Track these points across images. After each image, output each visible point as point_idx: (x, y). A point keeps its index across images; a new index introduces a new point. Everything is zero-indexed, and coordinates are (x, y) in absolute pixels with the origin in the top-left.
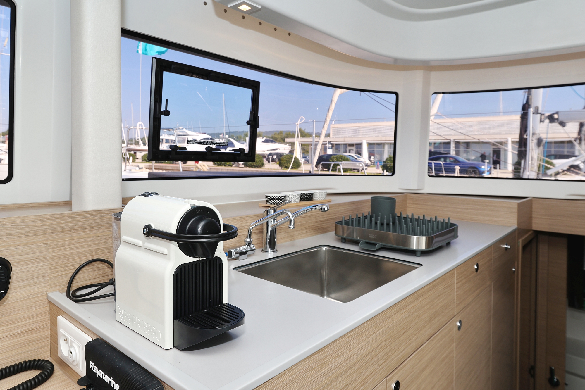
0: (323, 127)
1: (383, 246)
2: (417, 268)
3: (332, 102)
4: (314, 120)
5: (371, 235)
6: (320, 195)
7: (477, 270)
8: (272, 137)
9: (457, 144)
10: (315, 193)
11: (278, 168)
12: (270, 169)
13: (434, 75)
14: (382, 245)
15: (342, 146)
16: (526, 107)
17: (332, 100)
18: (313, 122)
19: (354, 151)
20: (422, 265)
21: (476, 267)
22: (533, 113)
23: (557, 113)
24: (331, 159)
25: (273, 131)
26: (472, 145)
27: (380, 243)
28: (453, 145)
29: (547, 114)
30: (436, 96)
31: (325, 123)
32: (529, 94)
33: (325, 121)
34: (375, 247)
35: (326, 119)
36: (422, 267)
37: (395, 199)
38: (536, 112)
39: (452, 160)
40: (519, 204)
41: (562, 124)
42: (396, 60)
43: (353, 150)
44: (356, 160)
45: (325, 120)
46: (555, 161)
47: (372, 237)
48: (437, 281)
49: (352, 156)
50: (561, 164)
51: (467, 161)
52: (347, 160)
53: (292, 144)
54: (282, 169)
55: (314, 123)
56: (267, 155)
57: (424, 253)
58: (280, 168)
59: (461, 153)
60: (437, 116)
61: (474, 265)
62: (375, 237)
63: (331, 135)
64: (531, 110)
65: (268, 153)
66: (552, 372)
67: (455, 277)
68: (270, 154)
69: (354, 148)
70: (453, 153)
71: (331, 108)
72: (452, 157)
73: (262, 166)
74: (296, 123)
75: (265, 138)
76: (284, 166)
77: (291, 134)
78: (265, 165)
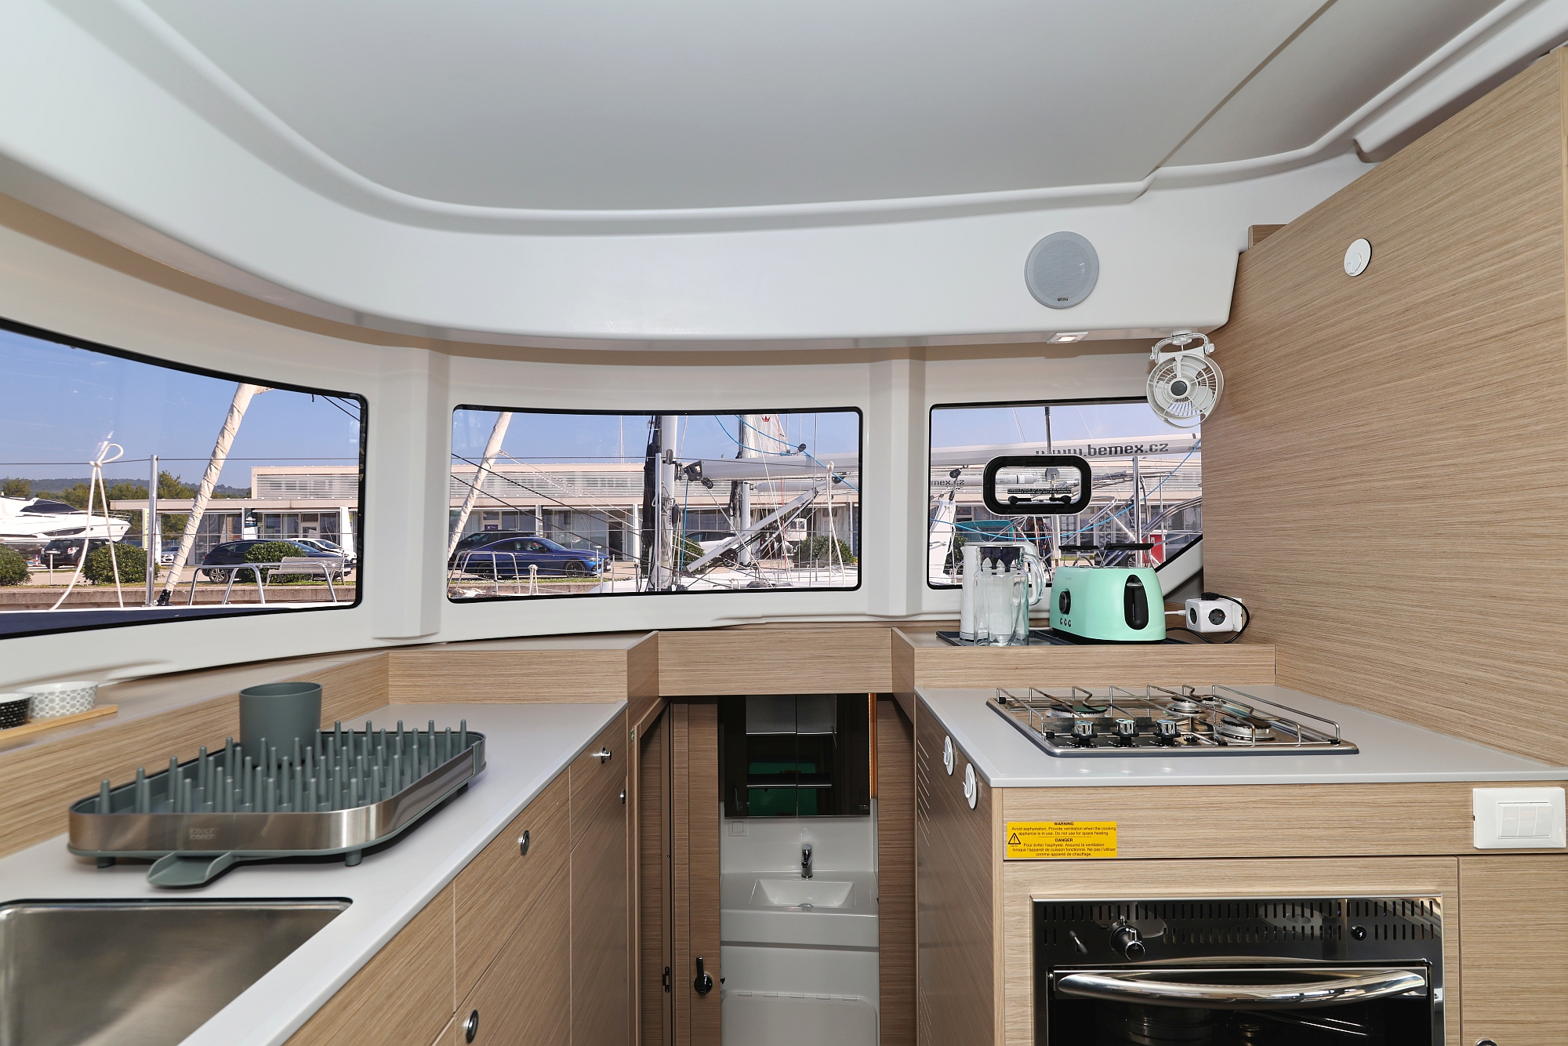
0: (206, 474)
1: (238, 860)
2: (338, 912)
3: (231, 411)
4: (155, 457)
5: (197, 830)
6: (63, 700)
7: (524, 848)
8: (67, 498)
9: (546, 513)
10: (41, 694)
11: (82, 583)
12: (46, 586)
13: (458, 364)
14: (234, 856)
15: (286, 519)
16: (653, 449)
17: (233, 406)
18: (151, 460)
19: (318, 533)
20: (349, 901)
21: (521, 840)
22: (664, 462)
23: (699, 464)
24: (250, 553)
25: (72, 480)
26: (574, 519)
27: (229, 853)
28: (538, 515)
29: (685, 465)
30: (499, 417)
31: (210, 464)
32: (658, 424)
33: (211, 460)
34: (207, 867)
35: (214, 454)
36: (352, 907)
37: (318, 686)
38: (669, 460)
39: (537, 546)
40: (631, 653)
41: (708, 483)
42: (359, 315)
43: (315, 529)
44: (319, 553)
45: (210, 457)
46: (703, 545)
47: (201, 837)
48: (382, 955)
49: (313, 545)
50: (711, 548)
51: (564, 549)
52: (297, 553)
53: (135, 517)
54: (93, 584)
55: (155, 462)
56: (42, 546)
57: (369, 852)
58: (89, 582)
59: (555, 531)
60: (501, 458)
61: (518, 837)
62: (211, 836)
63: (254, 495)
64: (660, 457)
65: (48, 539)
66: (700, 965)
67: (454, 904)
68: (54, 545)
69: (317, 525)
70: (539, 533)
71: (229, 426)
72: (538, 542)
73: (21, 580)
74: (92, 463)
75: (36, 499)
76: (101, 575)
77: (133, 488)
78: (31, 577)
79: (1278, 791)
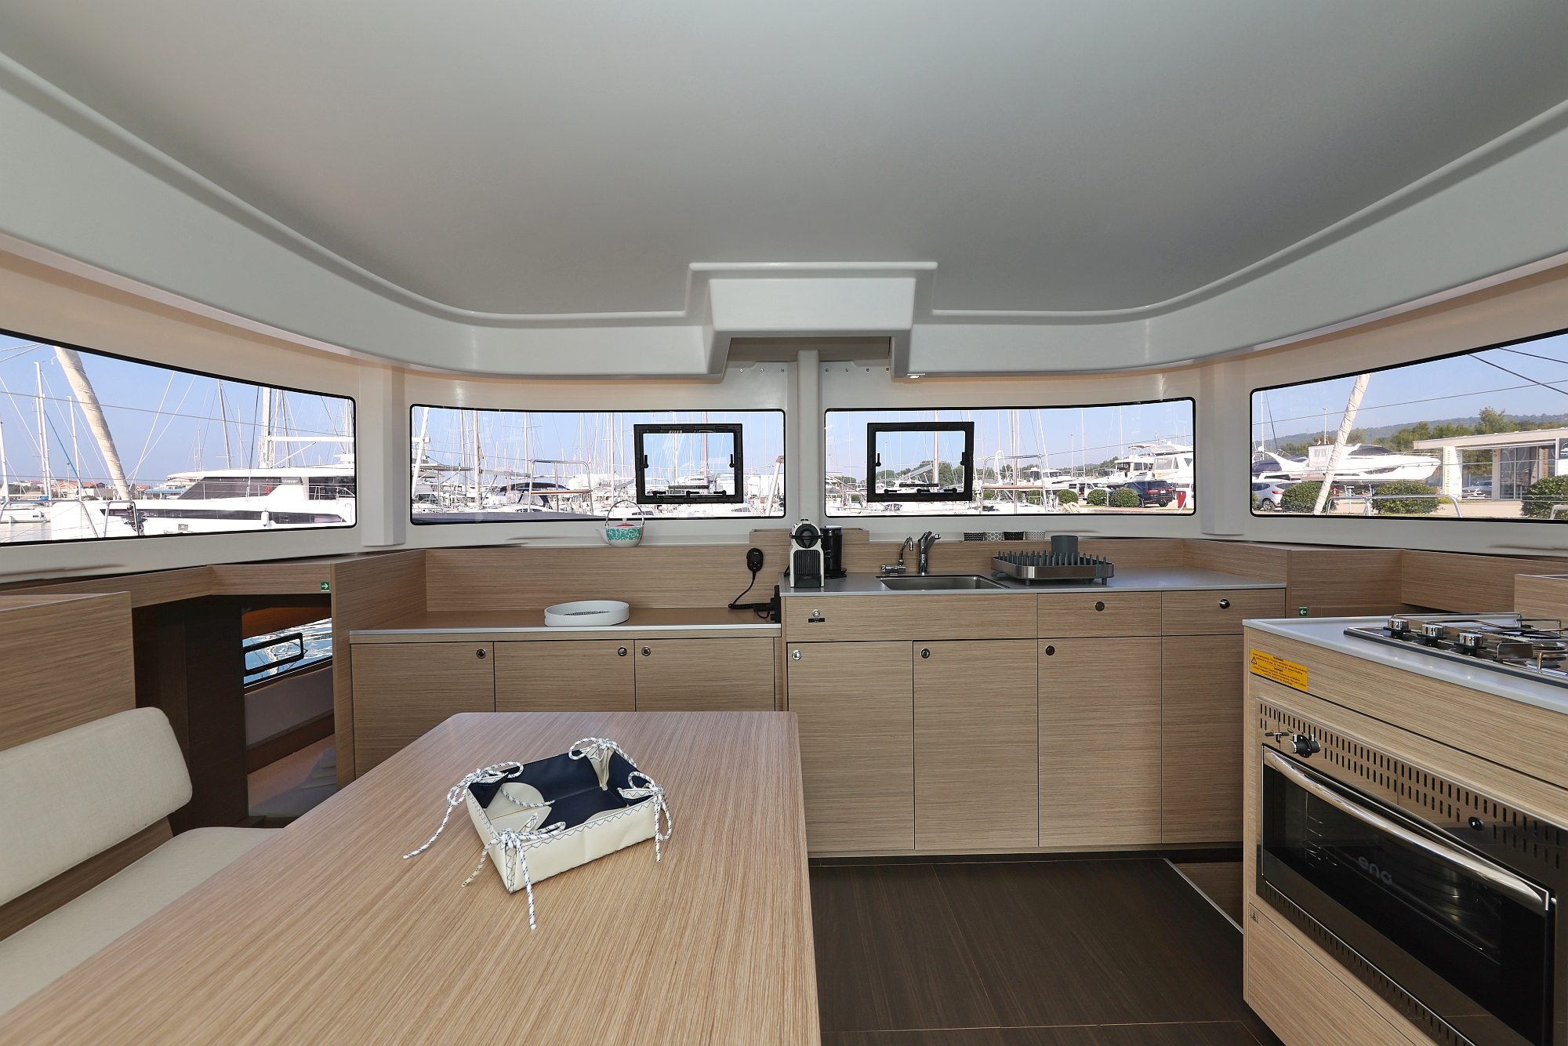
7: (1099, 608)
58: (1375, 512)
75: (1359, 445)
76: (1384, 506)
77: (1454, 426)
78: (1337, 507)
79: (1421, 681)
